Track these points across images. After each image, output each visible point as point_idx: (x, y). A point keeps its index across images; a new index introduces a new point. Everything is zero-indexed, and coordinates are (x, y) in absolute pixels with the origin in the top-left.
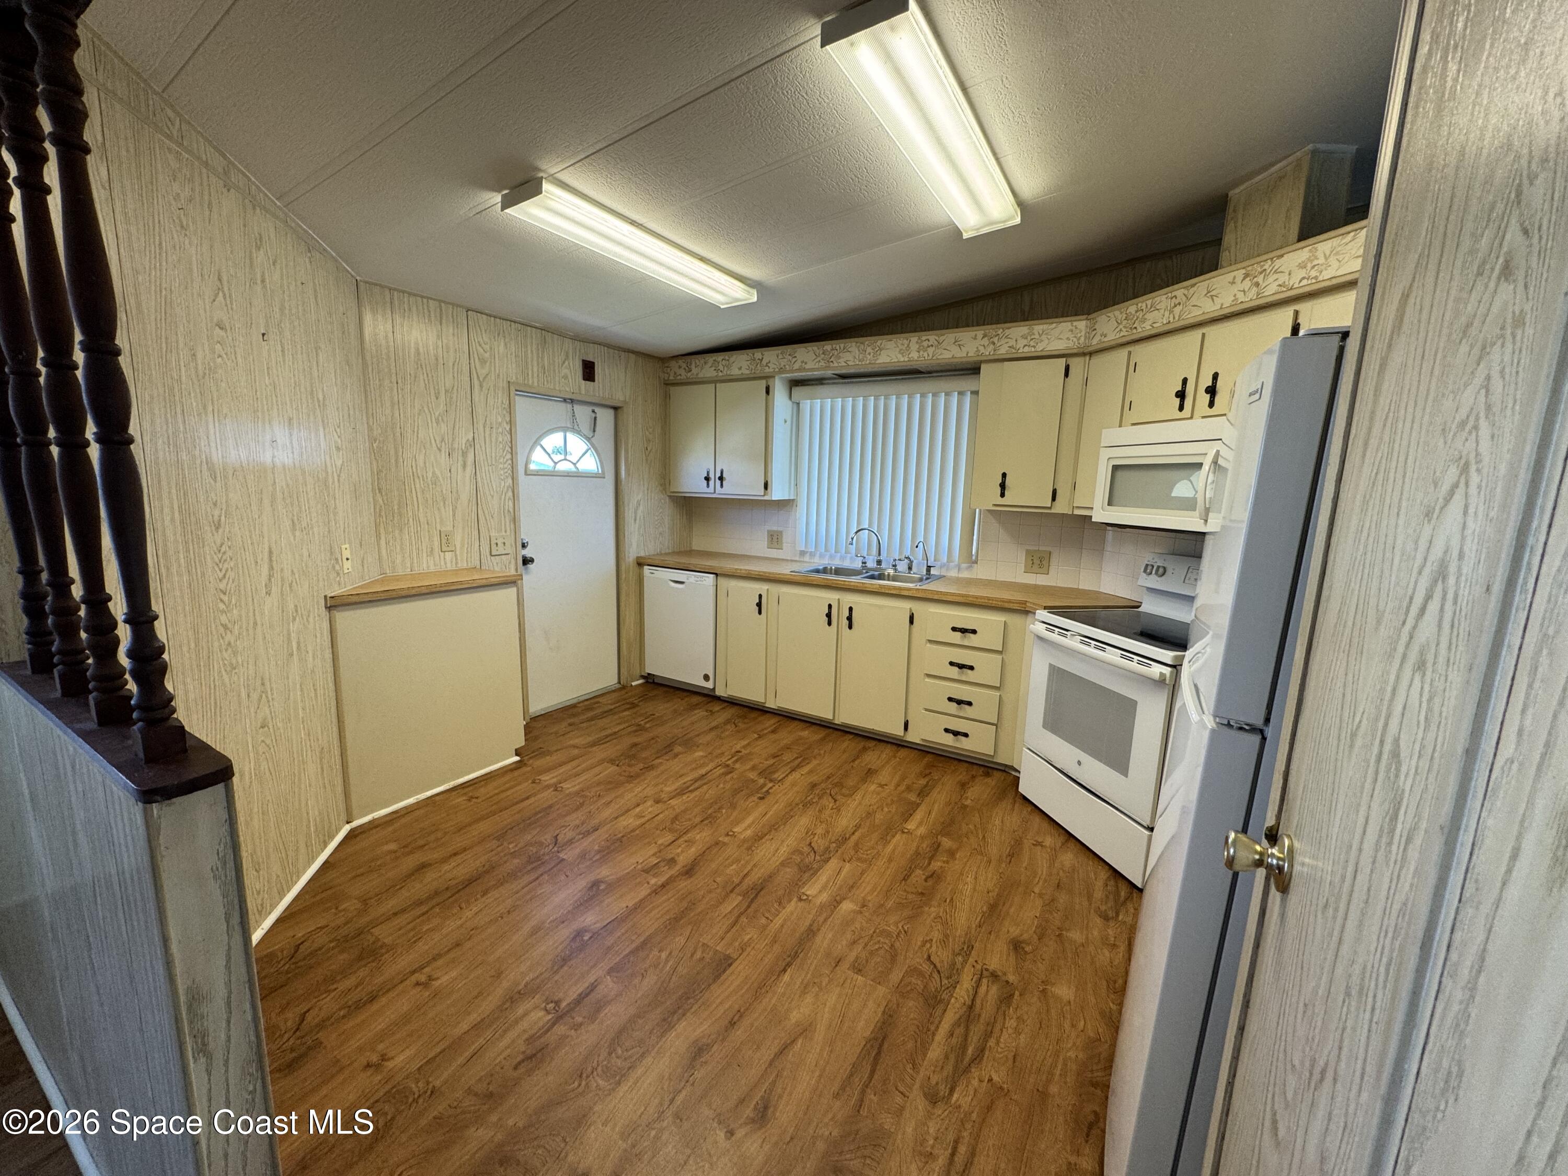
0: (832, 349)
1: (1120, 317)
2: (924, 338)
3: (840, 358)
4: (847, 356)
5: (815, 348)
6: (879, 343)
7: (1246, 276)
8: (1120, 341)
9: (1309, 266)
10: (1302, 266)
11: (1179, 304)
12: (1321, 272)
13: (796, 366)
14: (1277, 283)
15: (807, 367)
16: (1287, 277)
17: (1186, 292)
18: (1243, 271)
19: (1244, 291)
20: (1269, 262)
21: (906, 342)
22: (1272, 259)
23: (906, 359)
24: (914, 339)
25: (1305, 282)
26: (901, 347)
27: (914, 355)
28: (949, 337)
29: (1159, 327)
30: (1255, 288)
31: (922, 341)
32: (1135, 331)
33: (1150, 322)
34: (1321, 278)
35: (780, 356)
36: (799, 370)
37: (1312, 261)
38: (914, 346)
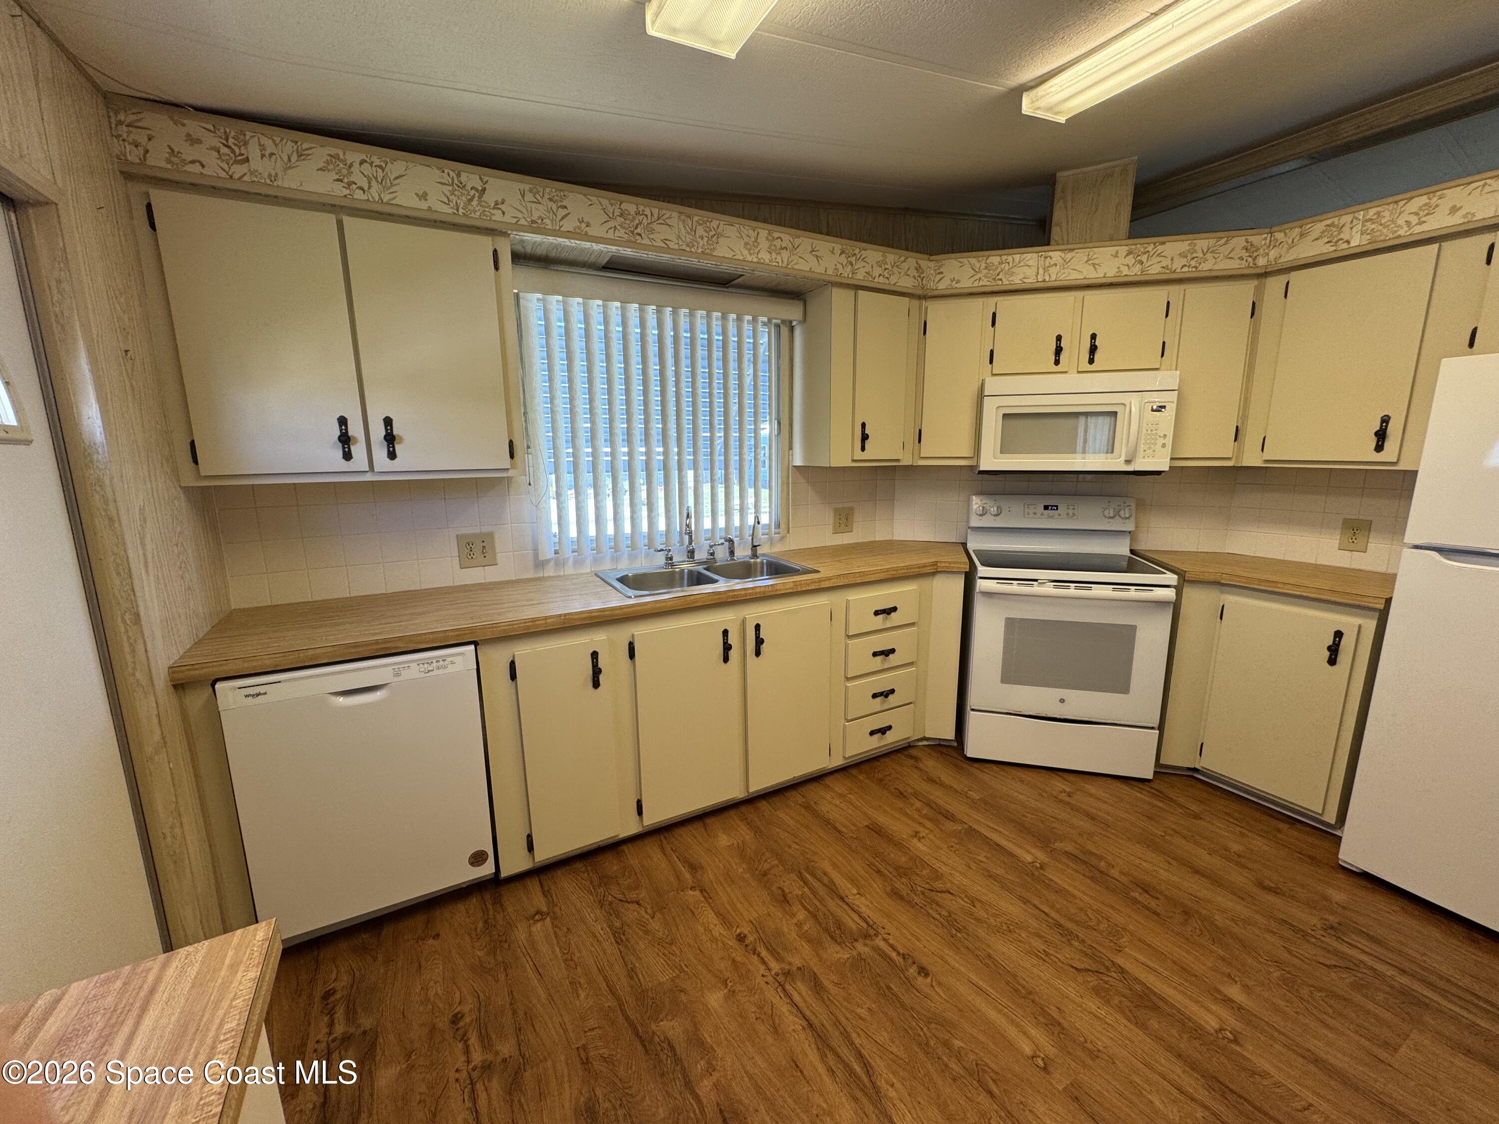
0: (638, 213)
1: (977, 265)
2: (776, 235)
3: (652, 231)
4: (662, 233)
5: (605, 202)
6: (715, 223)
7: (1130, 253)
8: (974, 290)
9: (1189, 257)
10: (1183, 255)
11: (1056, 265)
12: (1200, 264)
13: (568, 225)
14: (1160, 265)
15: (591, 231)
16: (1169, 262)
17: (1063, 255)
18: (1127, 248)
19: (1128, 265)
20: (1152, 246)
21: (753, 234)
22: (1155, 244)
23: (755, 260)
24: (763, 232)
25: (1186, 269)
26: (746, 239)
27: (765, 256)
28: (806, 242)
29: (1031, 281)
30: (1139, 266)
31: (774, 239)
32: (1000, 283)
33: (1021, 276)
34: (1200, 268)
35: (529, 197)
36: (568, 235)
37: (1192, 253)
38: (764, 244)
